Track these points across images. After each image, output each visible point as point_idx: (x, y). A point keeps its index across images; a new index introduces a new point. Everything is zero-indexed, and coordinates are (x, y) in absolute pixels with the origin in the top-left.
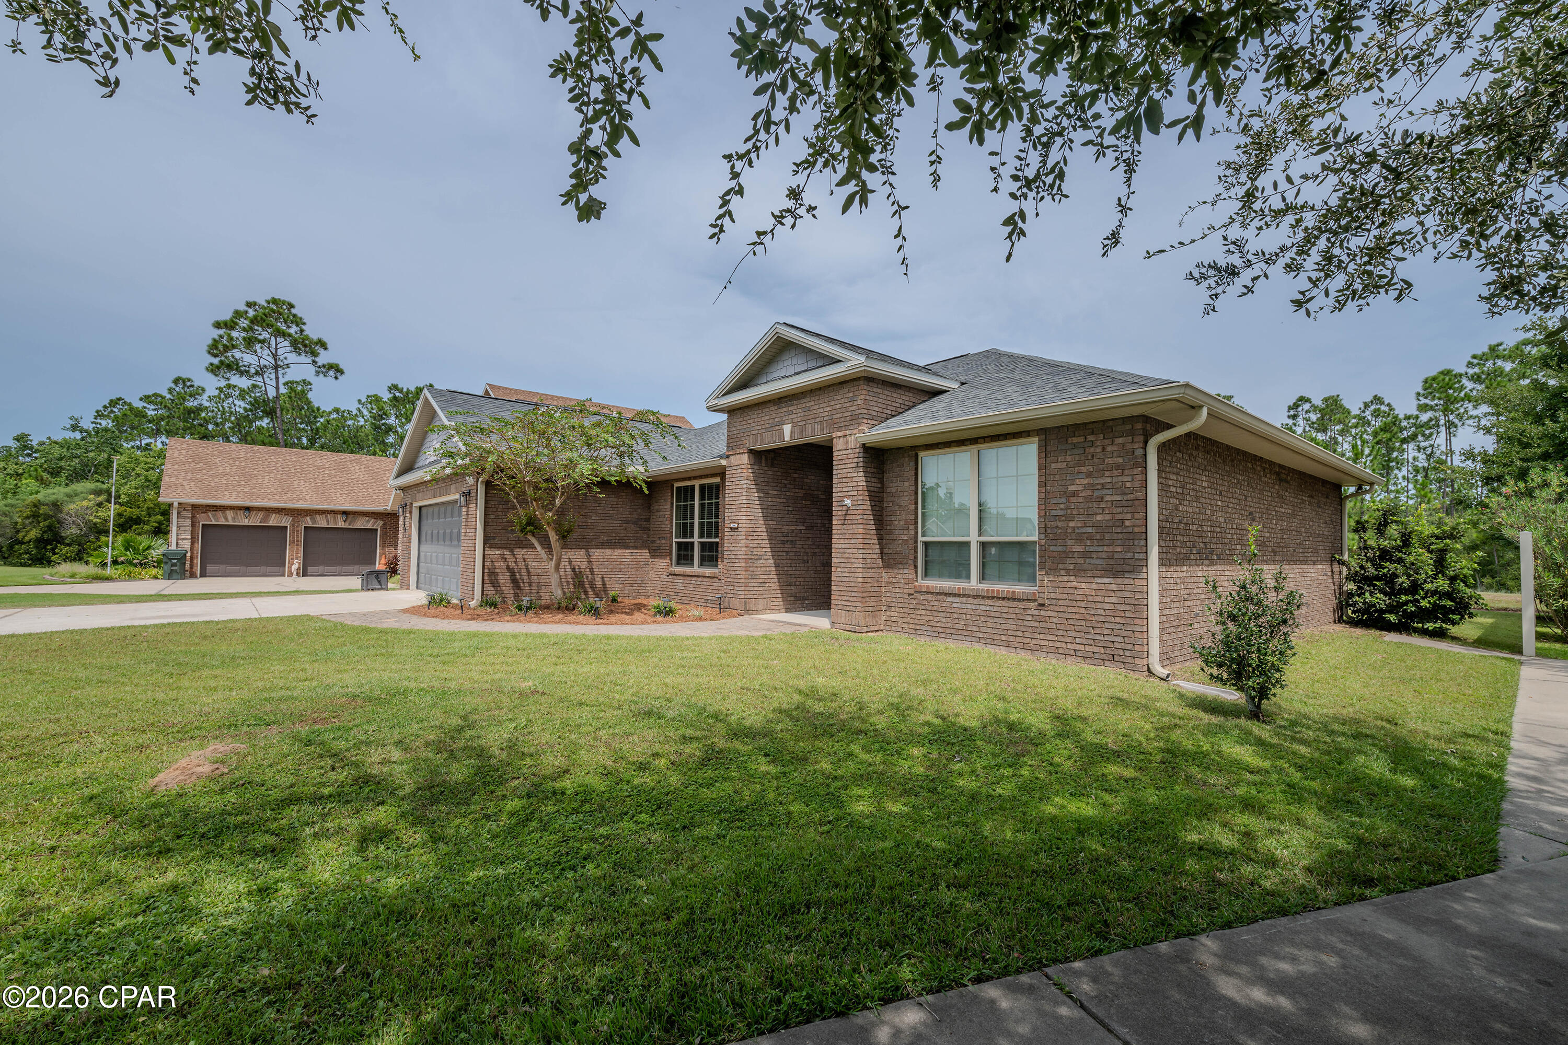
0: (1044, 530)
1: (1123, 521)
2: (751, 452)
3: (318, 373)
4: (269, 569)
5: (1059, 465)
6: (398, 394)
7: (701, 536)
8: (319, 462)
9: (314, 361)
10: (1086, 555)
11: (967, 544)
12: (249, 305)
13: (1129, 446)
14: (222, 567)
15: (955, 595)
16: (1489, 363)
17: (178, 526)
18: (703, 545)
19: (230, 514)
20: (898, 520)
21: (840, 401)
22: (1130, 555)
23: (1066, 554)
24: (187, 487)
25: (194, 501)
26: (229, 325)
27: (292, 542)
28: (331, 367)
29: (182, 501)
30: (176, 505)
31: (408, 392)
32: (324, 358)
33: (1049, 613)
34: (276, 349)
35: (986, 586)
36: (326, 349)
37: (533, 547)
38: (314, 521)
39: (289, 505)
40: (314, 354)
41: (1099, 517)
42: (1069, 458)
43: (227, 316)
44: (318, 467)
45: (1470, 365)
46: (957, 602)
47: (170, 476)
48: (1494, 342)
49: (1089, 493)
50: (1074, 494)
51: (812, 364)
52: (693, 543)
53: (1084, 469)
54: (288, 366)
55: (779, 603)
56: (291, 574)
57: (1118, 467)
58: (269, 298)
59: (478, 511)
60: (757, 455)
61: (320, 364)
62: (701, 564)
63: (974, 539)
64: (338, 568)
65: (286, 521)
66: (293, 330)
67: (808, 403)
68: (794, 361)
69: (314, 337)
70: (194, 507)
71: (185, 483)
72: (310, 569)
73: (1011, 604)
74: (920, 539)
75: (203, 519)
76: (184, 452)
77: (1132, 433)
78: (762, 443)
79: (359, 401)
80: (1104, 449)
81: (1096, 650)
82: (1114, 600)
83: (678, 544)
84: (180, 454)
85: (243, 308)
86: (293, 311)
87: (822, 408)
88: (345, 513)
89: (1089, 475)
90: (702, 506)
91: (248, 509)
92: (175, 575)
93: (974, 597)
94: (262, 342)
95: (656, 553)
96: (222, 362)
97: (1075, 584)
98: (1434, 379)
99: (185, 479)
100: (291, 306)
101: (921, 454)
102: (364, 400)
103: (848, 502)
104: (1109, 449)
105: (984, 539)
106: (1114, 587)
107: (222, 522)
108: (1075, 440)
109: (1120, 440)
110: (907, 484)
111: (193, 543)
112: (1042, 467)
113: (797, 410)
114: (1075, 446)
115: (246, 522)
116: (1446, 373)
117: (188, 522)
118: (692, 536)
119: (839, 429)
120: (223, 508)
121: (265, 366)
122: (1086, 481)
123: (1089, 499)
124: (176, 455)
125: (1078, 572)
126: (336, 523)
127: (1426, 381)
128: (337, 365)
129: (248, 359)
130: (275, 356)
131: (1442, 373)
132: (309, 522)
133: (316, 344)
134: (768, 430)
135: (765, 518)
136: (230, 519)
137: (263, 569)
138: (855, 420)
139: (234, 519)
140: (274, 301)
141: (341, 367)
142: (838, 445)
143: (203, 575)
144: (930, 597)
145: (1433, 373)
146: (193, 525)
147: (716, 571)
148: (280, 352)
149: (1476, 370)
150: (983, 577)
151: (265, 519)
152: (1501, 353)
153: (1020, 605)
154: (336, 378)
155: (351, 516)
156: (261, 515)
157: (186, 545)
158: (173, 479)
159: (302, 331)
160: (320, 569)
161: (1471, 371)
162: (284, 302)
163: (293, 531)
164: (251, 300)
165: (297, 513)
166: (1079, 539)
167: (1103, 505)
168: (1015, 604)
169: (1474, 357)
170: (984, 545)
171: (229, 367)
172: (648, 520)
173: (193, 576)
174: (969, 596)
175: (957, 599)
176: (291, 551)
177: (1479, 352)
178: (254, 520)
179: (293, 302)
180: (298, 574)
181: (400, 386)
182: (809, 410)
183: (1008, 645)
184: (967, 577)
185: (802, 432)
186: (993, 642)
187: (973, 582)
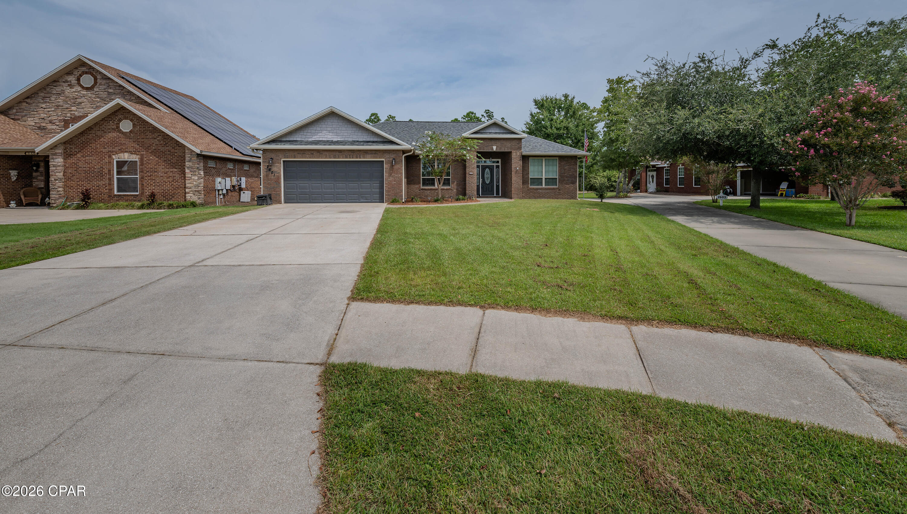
0: (559, 176)
1: (574, 174)
2: (477, 151)
10: (568, 180)
11: (542, 178)
15: (540, 189)
20: (526, 173)
21: (513, 143)
22: (575, 180)
23: (563, 180)
33: (560, 191)
35: (547, 187)
41: (569, 174)
42: (564, 162)
46: (540, 191)
50: (566, 169)
51: (502, 131)
52: (434, 179)
53: (567, 165)
57: (573, 165)
59: (402, 167)
60: (479, 153)
67: (502, 142)
68: (498, 129)
74: (530, 177)
77: (576, 159)
78: (481, 149)
80: (571, 161)
81: (569, 197)
82: (571, 188)
83: (423, 179)
87: (508, 144)
93: (544, 189)
95: (410, 182)
97: (565, 186)
101: (530, 158)
103: (518, 168)
105: (545, 177)
106: (571, 186)
108: (565, 159)
109: (574, 160)
110: (527, 164)
112: (559, 164)
113: (499, 143)
119: (514, 150)
122: (568, 167)
123: (568, 170)
125: (567, 184)
134: (486, 146)
138: (519, 149)
142: (514, 155)
144: (533, 190)
147: (449, 187)
150: (545, 185)
166: (567, 177)
167: (571, 171)
168: (554, 190)
170: (546, 179)
182: (503, 143)
183: (552, 198)
184: (542, 185)
185: (500, 149)
186: (549, 198)
187: (544, 186)
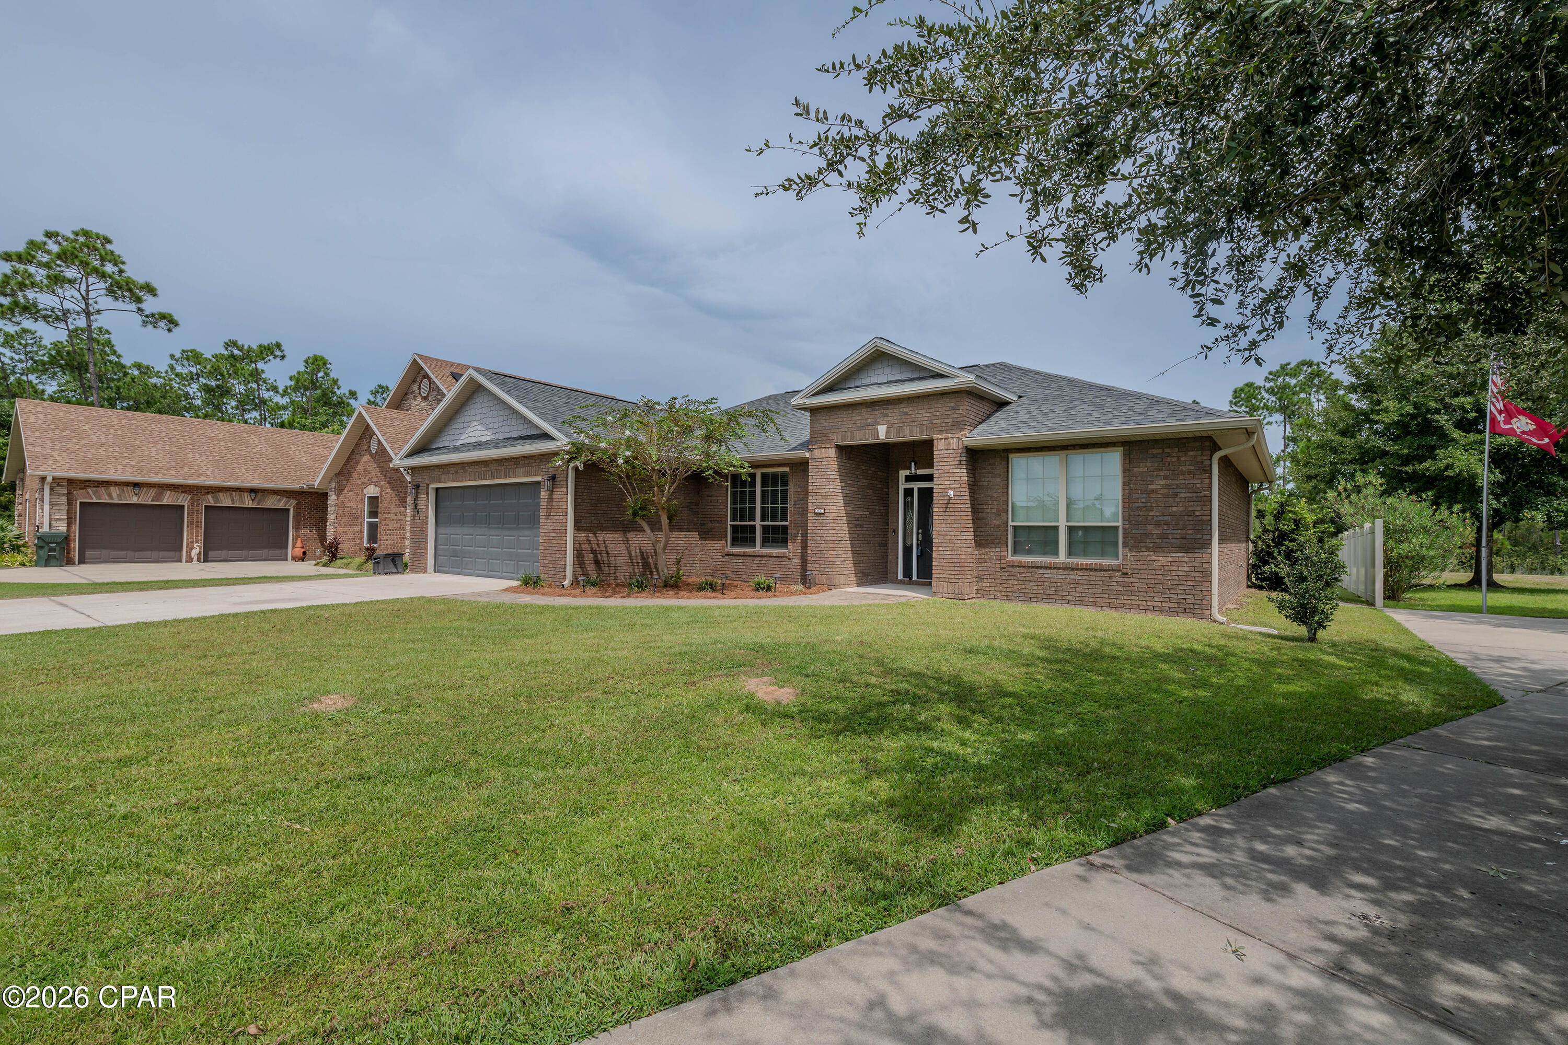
0: (1127, 518)
1: (1194, 511)
2: (837, 447)
3: (145, 324)
4: (162, 554)
5: (1141, 470)
6: (236, 352)
7: (763, 520)
8: (209, 433)
9: (139, 309)
10: (1164, 536)
11: (1056, 528)
12: (49, 235)
13: (1199, 458)
14: (104, 552)
15: (1046, 568)
16: (1280, 380)
17: (52, 505)
18: (764, 527)
19: (115, 491)
20: (990, 509)
21: (941, 408)
22: (1199, 536)
23: (1147, 536)
24: (59, 459)
25: (72, 474)
26: (24, 258)
27: (190, 524)
28: (163, 317)
29: (57, 474)
30: (49, 479)
31: (250, 349)
32: (151, 305)
33: (1132, 580)
34: (87, 291)
35: (1074, 561)
36: (155, 295)
37: (642, 530)
38: (216, 499)
39: (189, 481)
40: (139, 300)
41: (1174, 509)
42: (1149, 465)
43: (19, 247)
44: (211, 438)
45: (1267, 379)
46: (1048, 574)
47: (34, 446)
48: (1284, 362)
49: (1166, 491)
50: (1153, 491)
51: (907, 375)
52: (754, 526)
53: (1162, 473)
54: (99, 312)
55: (853, 578)
56: (190, 560)
57: (1190, 472)
58: (77, 228)
59: (567, 496)
60: (843, 450)
61: (147, 312)
62: (763, 546)
63: (1062, 524)
64: (244, 553)
65: (183, 500)
66: (109, 268)
67: (904, 408)
68: (887, 370)
69: (140, 279)
70: (71, 482)
71: (55, 454)
72: (211, 554)
73: (1098, 573)
74: (1010, 523)
75: (81, 497)
76: (41, 416)
77: (1202, 449)
78: (852, 439)
79: (172, 356)
80: (1179, 459)
81: (1171, 605)
82: (1186, 569)
83: (733, 526)
84: (37, 418)
85: (40, 238)
86: (109, 247)
87: (922, 414)
88: (252, 491)
89: (1166, 478)
90: (764, 493)
91: (136, 485)
92: (53, 562)
93: (1064, 569)
94: (71, 282)
95: (706, 535)
96: (16, 304)
97: (1154, 558)
98: (1242, 390)
99: (54, 450)
100: (109, 241)
101: (1011, 456)
102: (178, 355)
103: (951, 493)
104: (1183, 459)
105: (1070, 524)
106: (1186, 559)
107: (105, 500)
108: (1155, 451)
109: (1191, 453)
110: (999, 479)
111: (69, 524)
112: (1125, 471)
113: (894, 414)
114: (1154, 456)
115: (135, 500)
116: (1250, 385)
117: (64, 499)
118: (752, 518)
119: (941, 432)
120: (107, 484)
121: (69, 311)
122: (1163, 482)
123: (1166, 496)
124: (32, 419)
125: (1157, 549)
126: (242, 502)
127: (1235, 391)
128: (170, 315)
129: (45, 300)
130: (85, 299)
131: (1247, 385)
132: (210, 501)
133: (142, 288)
134: (859, 429)
135: (846, 504)
136: (115, 496)
137: (155, 554)
138: (958, 425)
139: (119, 496)
140: (86, 234)
141: (176, 317)
142: (940, 447)
143: (82, 561)
144: (1022, 570)
145: (1240, 385)
146: (70, 503)
147: (785, 551)
148: (92, 295)
149: (1272, 384)
150: (1070, 554)
151: (158, 496)
152: (1288, 371)
153: (1106, 574)
154: (170, 330)
155: (260, 495)
156: (153, 492)
157: (62, 527)
158: (39, 449)
159: (121, 271)
160: (224, 553)
161: (1268, 385)
162: (98, 236)
163: (191, 511)
164: (52, 229)
165: (197, 491)
166: (1158, 524)
167: (1177, 500)
168: (1101, 573)
169: (1270, 373)
170: (1071, 529)
171: (25, 309)
172: (697, 504)
173: (70, 562)
174: (1059, 568)
175: (1048, 571)
176: (190, 533)
177: (1274, 370)
178: (146, 498)
179: (110, 237)
180: (199, 560)
181: (240, 343)
182: (906, 414)
183: (1095, 605)
184: (1056, 553)
185: (898, 433)
186: (1081, 603)
187: (1062, 557)
